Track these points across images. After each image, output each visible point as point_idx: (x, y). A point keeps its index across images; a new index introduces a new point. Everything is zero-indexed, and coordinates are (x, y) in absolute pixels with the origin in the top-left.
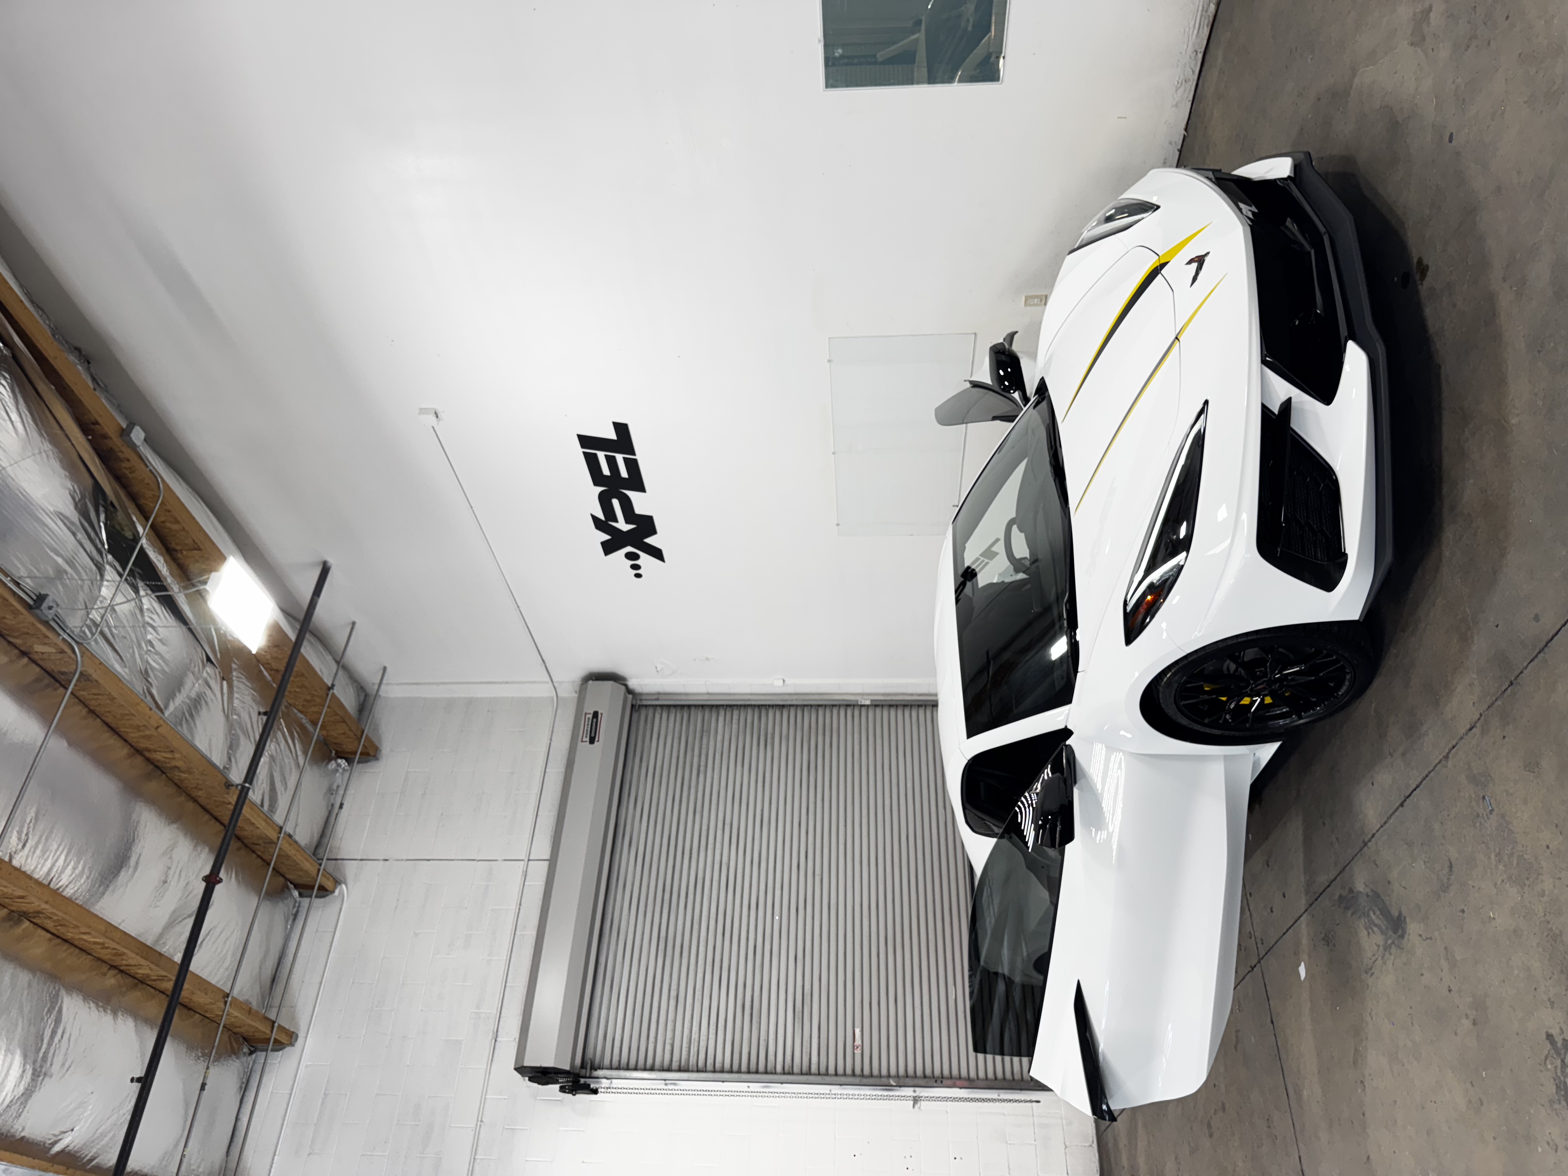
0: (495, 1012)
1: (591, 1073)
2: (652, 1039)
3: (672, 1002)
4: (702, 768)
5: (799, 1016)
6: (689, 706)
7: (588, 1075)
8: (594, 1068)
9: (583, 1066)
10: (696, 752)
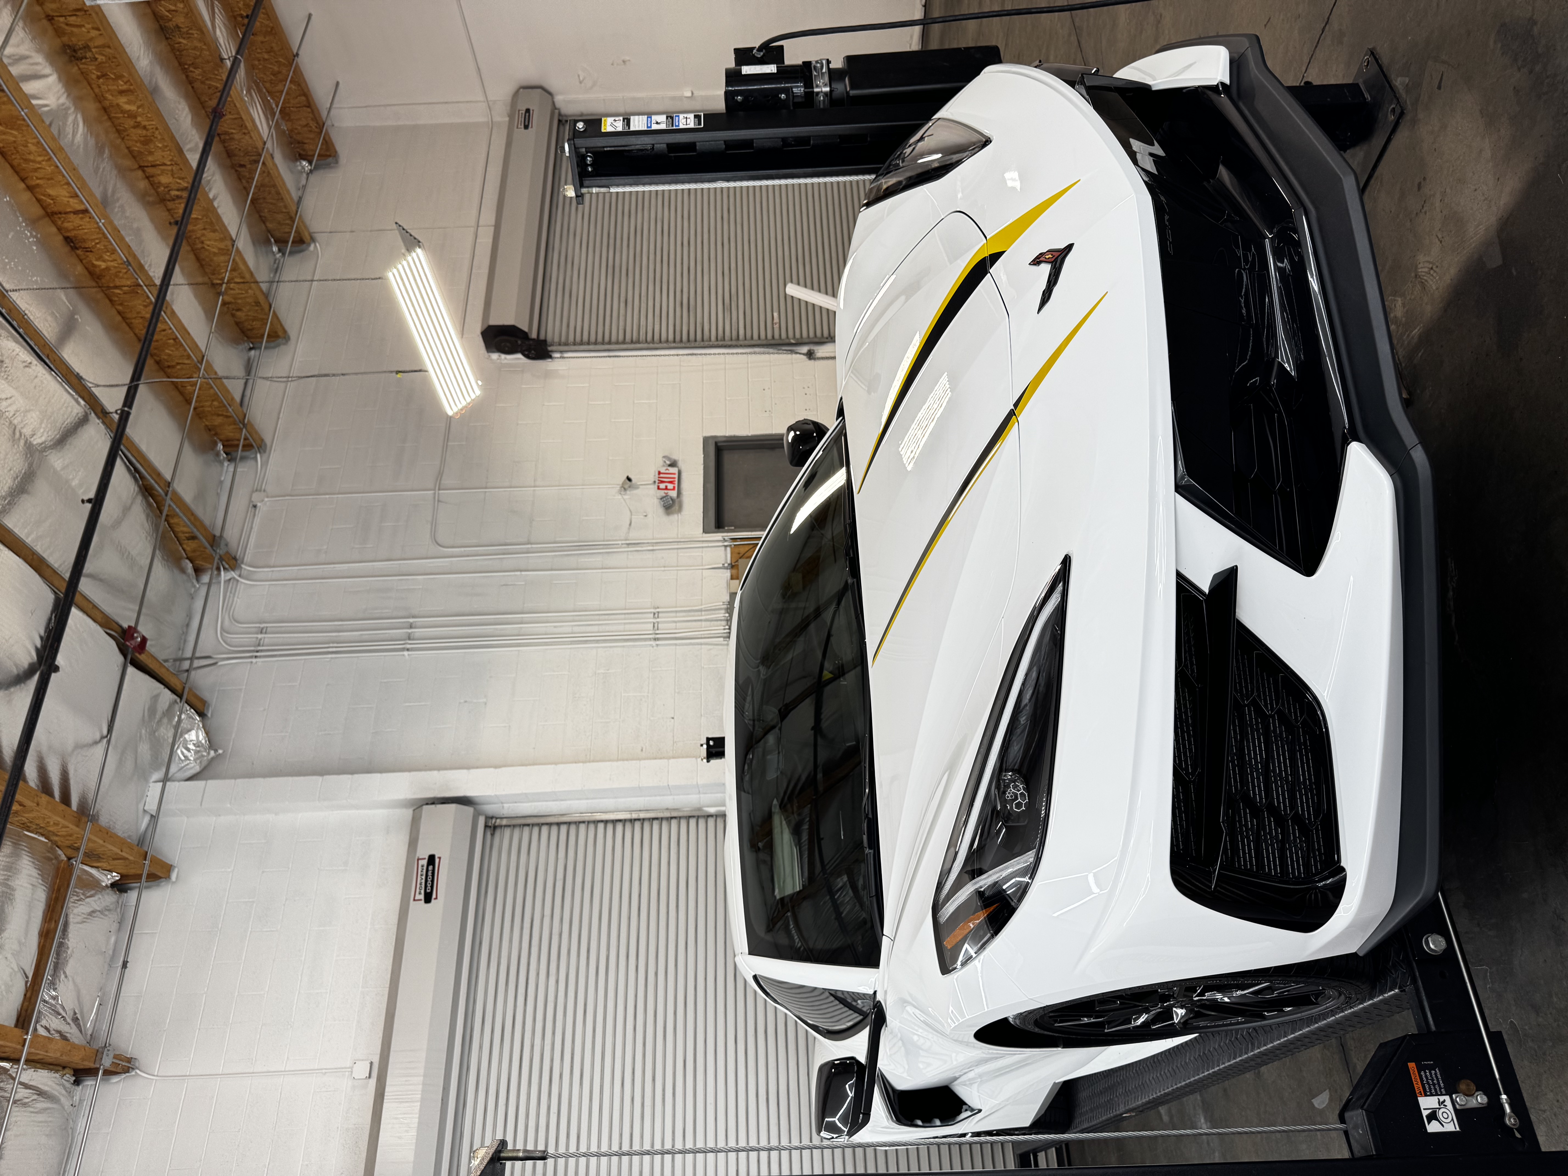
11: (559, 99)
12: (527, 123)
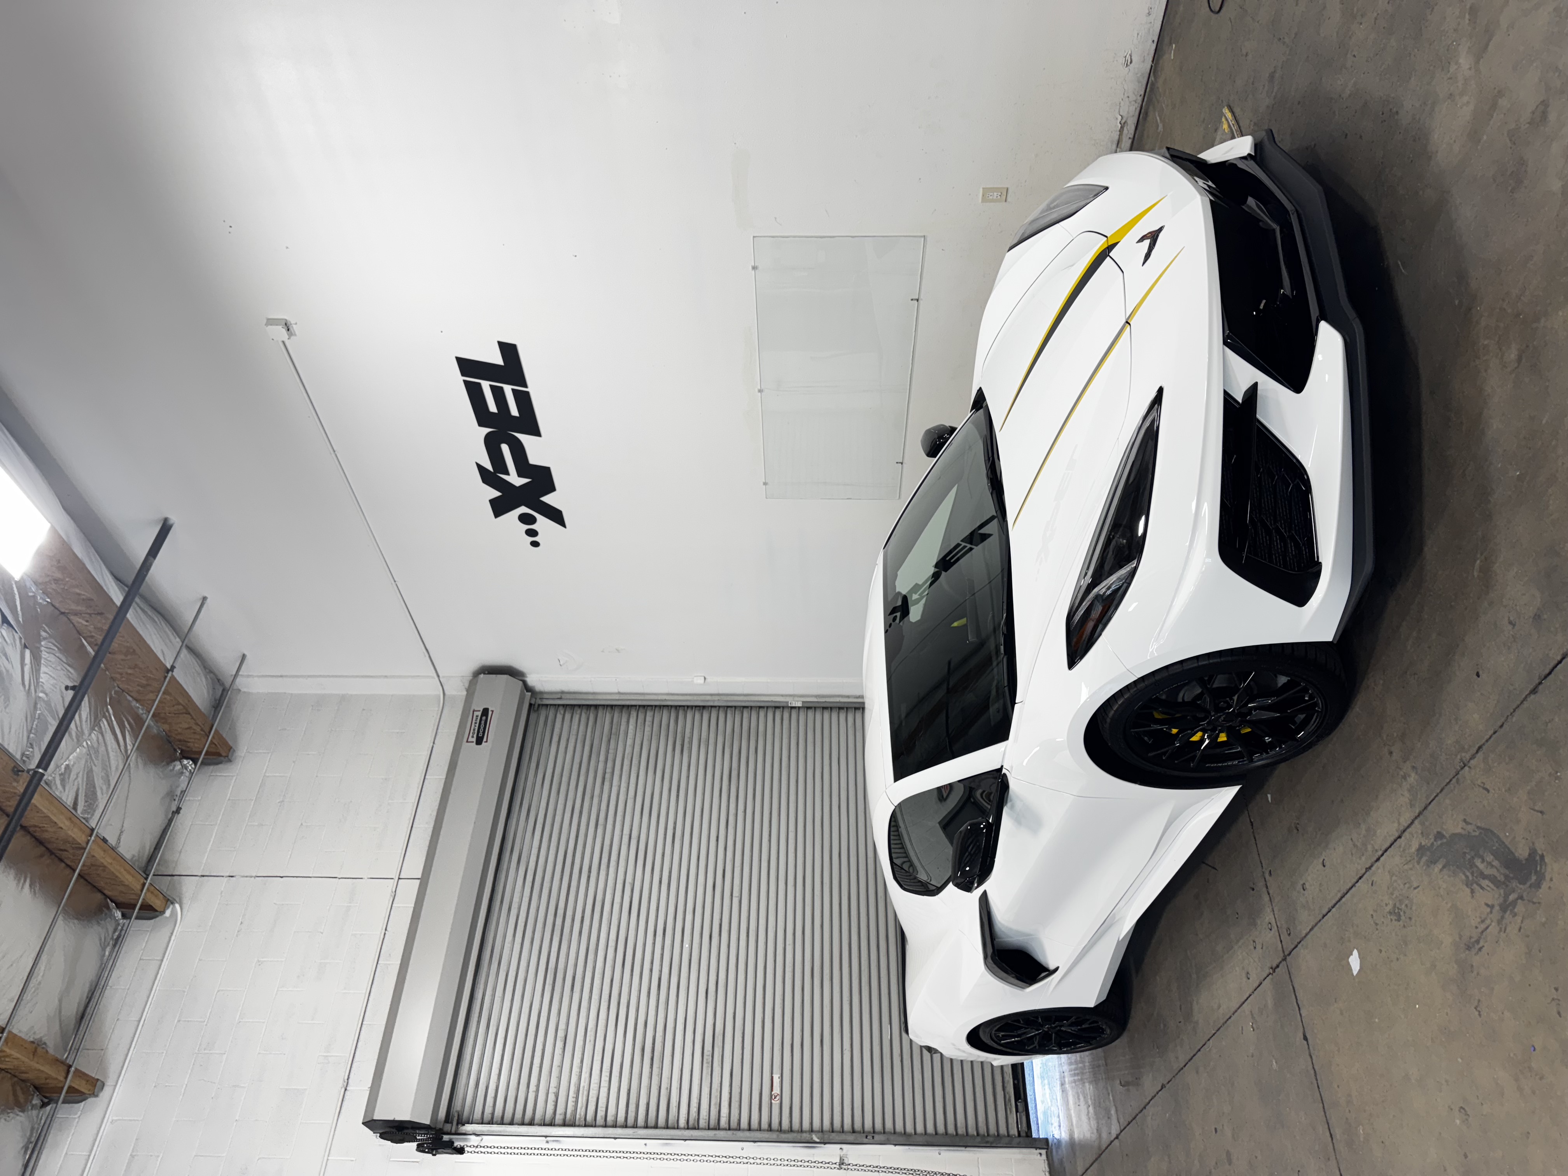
0: (348, 1055)
1: (457, 1128)
2: (533, 1087)
3: (560, 1044)
4: (608, 776)
5: (708, 1060)
6: (596, 707)
7: (453, 1131)
8: (461, 1122)
9: (448, 1119)
10: (602, 758)
11: (531, 680)
12: (480, 735)
